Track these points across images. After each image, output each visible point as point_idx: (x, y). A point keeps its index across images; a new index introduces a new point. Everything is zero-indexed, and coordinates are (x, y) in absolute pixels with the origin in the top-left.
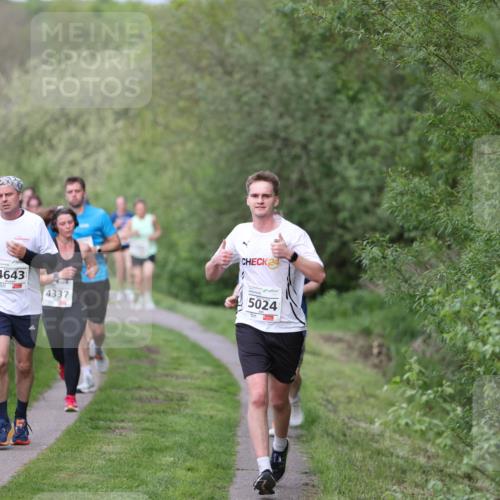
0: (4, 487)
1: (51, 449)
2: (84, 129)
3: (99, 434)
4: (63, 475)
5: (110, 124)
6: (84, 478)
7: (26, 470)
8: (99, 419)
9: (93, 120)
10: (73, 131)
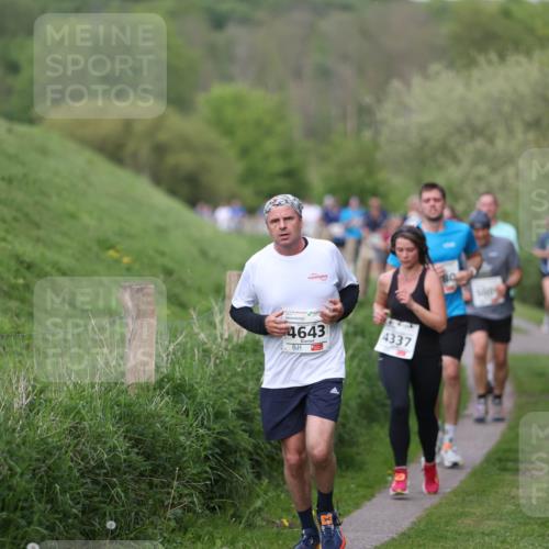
0: (404, 534)
1: (455, 492)
2: (491, 141)
3: (508, 477)
4: (468, 521)
5: (520, 135)
6: (490, 525)
7: (427, 515)
8: (508, 460)
9: (501, 130)
10: (480, 143)
